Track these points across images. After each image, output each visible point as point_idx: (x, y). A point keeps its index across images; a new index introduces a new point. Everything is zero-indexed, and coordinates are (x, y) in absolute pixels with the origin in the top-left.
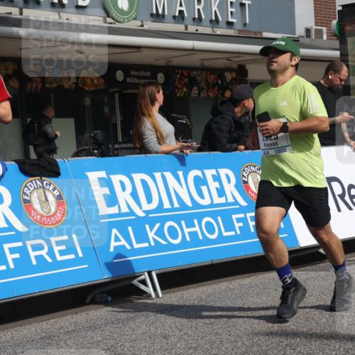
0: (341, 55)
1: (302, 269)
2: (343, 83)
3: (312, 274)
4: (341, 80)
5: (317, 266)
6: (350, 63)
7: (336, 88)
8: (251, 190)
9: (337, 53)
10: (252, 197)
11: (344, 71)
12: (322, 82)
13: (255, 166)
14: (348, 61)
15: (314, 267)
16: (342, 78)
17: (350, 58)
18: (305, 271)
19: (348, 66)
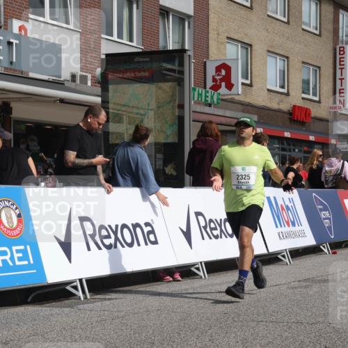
0: (102, 101)
1: (47, 305)
2: (101, 127)
3: (56, 310)
4: (99, 124)
5: (63, 302)
6: (111, 111)
7: (94, 131)
8: (3, 225)
9: (99, 100)
10: (3, 231)
11: (103, 116)
12: (81, 124)
13: (9, 201)
14: (108, 108)
15: (59, 303)
16: (101, 122)
17: (111, 106)
18: (49, 307)
19: (107, 113)
